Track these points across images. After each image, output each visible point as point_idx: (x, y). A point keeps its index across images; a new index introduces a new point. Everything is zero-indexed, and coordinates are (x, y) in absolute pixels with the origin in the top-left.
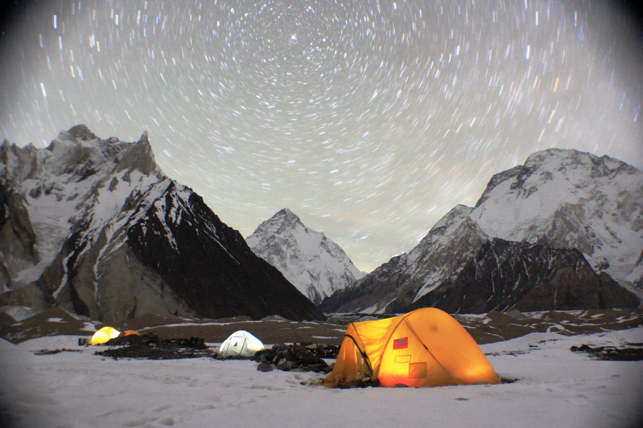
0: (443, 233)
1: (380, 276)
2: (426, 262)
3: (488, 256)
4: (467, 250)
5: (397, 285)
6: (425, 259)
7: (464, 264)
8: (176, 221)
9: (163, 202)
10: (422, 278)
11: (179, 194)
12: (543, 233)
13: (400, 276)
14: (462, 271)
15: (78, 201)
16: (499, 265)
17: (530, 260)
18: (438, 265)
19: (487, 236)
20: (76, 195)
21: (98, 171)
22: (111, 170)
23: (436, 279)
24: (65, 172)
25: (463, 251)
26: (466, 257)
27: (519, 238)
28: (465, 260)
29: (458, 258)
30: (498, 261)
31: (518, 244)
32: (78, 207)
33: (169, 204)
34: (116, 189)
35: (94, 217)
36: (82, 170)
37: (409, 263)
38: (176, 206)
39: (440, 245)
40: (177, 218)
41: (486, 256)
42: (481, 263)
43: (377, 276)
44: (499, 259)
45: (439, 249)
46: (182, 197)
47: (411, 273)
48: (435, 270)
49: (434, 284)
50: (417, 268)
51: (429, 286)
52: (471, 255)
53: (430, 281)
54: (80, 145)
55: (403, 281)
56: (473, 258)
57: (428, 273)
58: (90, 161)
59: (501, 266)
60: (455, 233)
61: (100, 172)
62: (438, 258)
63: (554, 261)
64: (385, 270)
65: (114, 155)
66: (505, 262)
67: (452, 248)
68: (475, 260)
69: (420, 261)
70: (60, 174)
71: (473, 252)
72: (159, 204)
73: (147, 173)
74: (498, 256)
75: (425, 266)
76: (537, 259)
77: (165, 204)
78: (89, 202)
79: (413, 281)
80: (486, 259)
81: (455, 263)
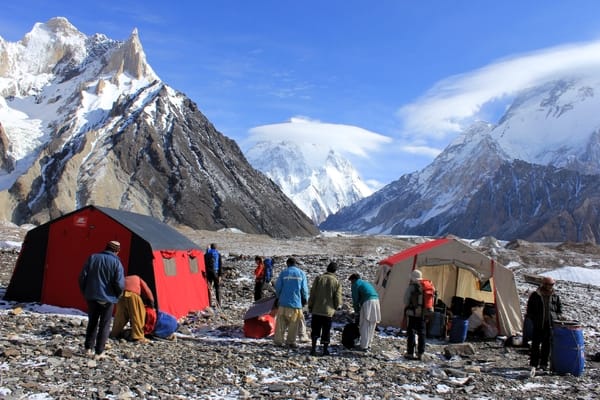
0: (459, 151)
1: (389, 195)
2: (439, 181)
3: (507, 178)
4: (484, 170)
5: (406, 205)
6: (438, 178)
7: (479, 186)
8: (166, 128)
9: (153, 107)
10: (433, 199)
11: (171, 99)
12: (573, 156)
13: (410, 195)
14: (476, 194)
15: (60, 103)
16: (518, 189)
17: (554, 186)
18: (450, 185)
19: (508, 157)
20: (58, 98)
21: (84, 71)
22: (97, 72)
23: (448, 201)
24: (43, 72)
25: (479, 172)
26: (482, 179)
27: (545, 162)
28: (481, 182)
29: (474, 179)
30: (517, 185)
31: (542, 168)
32: (60, 111)
33: (160, 110)
34: (101, 92)
35: (77, 122)
36: (64, 70)
37: (420, 182)
38: (168, 112)
39: (455, 165)
40: (167, 126)
41: (504, 179)
42: (498, 186)
43: (385, 195)
44: (518, 182)
45: (455, 168)
46: (174, 103)
47: (421, 193)
48: (447, 191)
49: (445, 205)
50: (429, 187)
51: (439, 207)
52: (488, 177)
53: (441, 203)
54: (59, 41)
55: (413, 201)
56: (489, 180)
57: (438, 194)
58: (73, 60)
59: (520, 191)
60: (473, 152)
61: (86, 73)
62: (451, 178)
63: (584, 188)
64: (395, 188)
65: (101, 54)
66: (525, 187)
67: (467, 169)
69: (432, 180)
70: (39, 73)
71: (490, 174)
72: (148, 110)
73: (136, 76)
74: (518, 179)
75: (437, 186)
76: (562, 185)
77: (155, 110)
78: (72, 106)
79: (424, 201)
80: (504, 182)
81: (469, 185)
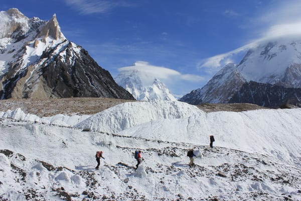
0: (220, 78)
2: (211, 93)
3: (247, 91)
4: (234, 87)
6: (210, 92)
7: (232, 95)
8: (72, 64)
9: (64, 53)
11: (74, 49)
12: (279, 79)
13: (197, 100)
14: (231, 99)
15: (15, 53)
16: (252, 96)
17: (271, 94)
18: (217, 95)
19: (246, 80)
20: (14, 50)
21: (27, 37)
22: (34, 36)
24: (5, 37)
25: (231, 88)
26: (233, 91)
27: (264, 82)
28: (233, 93)
29: (229, 91)
30: (252, 94)
31: (264, 85)
32: (14, 57)
33: (68, 54)
34: (37, 46)
35: (23, 61)
36: (17, 36)
37: (201, 94)
38: (72, 56)
39: (219, 84)
40: (72, 63)
41: (245, 91)
42: (242, 94)
44: (252, 92)
45: (219, 87)
46: (75, 51)
47: (202, 99)
48: (216, 98)
50: (206, 96)
52: (236, 90)
54: (14, 21)
56: (237, 92)
57: (211, 100)
58: (21, 31)
59: (254, 97)
60: (228, 78)
61: (28, 37)
62: (217, 91)
63: (286, 95)
64: (188, 97)
65: (37, 28)
66: (256, 95)
67: (225, 86)
68: (239, 93)
69: (208, 93)
70: (3, 37)
71: (237, 89)
72: (62, 54)
73: (55, 38)
74: (252, 91)
75: (210, 95)
76: (275, 94)
77: (65, 54)
78: (20, 54)
80: (245, 92)
81: (227, 94)
